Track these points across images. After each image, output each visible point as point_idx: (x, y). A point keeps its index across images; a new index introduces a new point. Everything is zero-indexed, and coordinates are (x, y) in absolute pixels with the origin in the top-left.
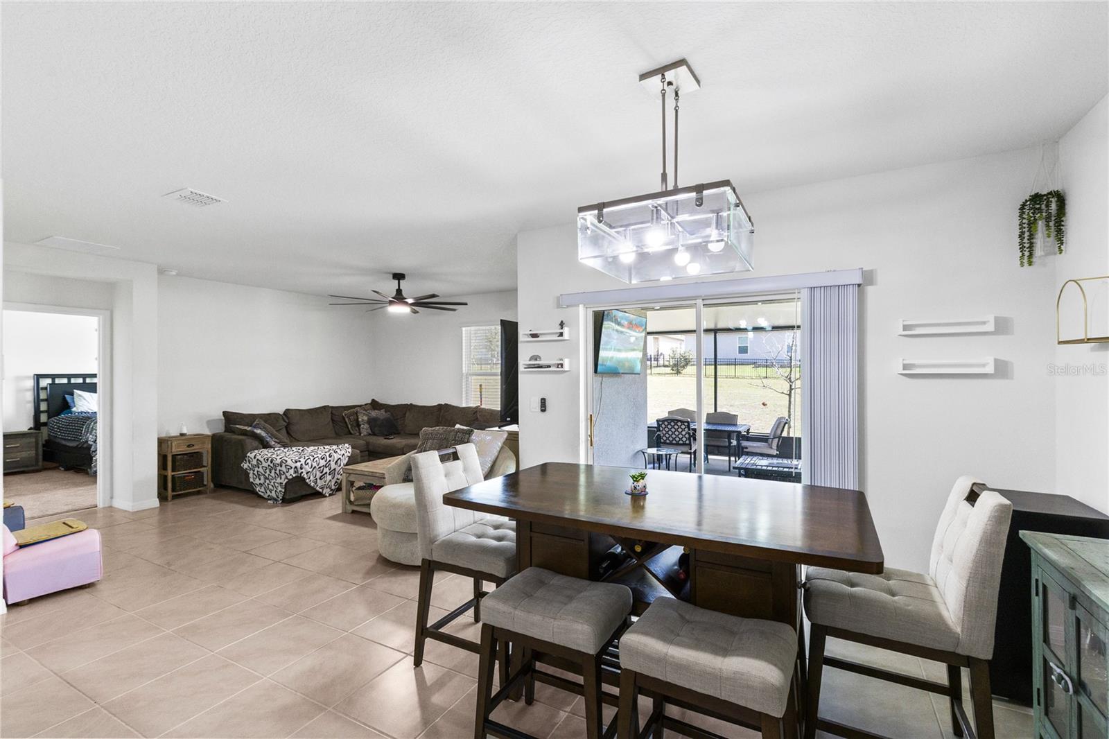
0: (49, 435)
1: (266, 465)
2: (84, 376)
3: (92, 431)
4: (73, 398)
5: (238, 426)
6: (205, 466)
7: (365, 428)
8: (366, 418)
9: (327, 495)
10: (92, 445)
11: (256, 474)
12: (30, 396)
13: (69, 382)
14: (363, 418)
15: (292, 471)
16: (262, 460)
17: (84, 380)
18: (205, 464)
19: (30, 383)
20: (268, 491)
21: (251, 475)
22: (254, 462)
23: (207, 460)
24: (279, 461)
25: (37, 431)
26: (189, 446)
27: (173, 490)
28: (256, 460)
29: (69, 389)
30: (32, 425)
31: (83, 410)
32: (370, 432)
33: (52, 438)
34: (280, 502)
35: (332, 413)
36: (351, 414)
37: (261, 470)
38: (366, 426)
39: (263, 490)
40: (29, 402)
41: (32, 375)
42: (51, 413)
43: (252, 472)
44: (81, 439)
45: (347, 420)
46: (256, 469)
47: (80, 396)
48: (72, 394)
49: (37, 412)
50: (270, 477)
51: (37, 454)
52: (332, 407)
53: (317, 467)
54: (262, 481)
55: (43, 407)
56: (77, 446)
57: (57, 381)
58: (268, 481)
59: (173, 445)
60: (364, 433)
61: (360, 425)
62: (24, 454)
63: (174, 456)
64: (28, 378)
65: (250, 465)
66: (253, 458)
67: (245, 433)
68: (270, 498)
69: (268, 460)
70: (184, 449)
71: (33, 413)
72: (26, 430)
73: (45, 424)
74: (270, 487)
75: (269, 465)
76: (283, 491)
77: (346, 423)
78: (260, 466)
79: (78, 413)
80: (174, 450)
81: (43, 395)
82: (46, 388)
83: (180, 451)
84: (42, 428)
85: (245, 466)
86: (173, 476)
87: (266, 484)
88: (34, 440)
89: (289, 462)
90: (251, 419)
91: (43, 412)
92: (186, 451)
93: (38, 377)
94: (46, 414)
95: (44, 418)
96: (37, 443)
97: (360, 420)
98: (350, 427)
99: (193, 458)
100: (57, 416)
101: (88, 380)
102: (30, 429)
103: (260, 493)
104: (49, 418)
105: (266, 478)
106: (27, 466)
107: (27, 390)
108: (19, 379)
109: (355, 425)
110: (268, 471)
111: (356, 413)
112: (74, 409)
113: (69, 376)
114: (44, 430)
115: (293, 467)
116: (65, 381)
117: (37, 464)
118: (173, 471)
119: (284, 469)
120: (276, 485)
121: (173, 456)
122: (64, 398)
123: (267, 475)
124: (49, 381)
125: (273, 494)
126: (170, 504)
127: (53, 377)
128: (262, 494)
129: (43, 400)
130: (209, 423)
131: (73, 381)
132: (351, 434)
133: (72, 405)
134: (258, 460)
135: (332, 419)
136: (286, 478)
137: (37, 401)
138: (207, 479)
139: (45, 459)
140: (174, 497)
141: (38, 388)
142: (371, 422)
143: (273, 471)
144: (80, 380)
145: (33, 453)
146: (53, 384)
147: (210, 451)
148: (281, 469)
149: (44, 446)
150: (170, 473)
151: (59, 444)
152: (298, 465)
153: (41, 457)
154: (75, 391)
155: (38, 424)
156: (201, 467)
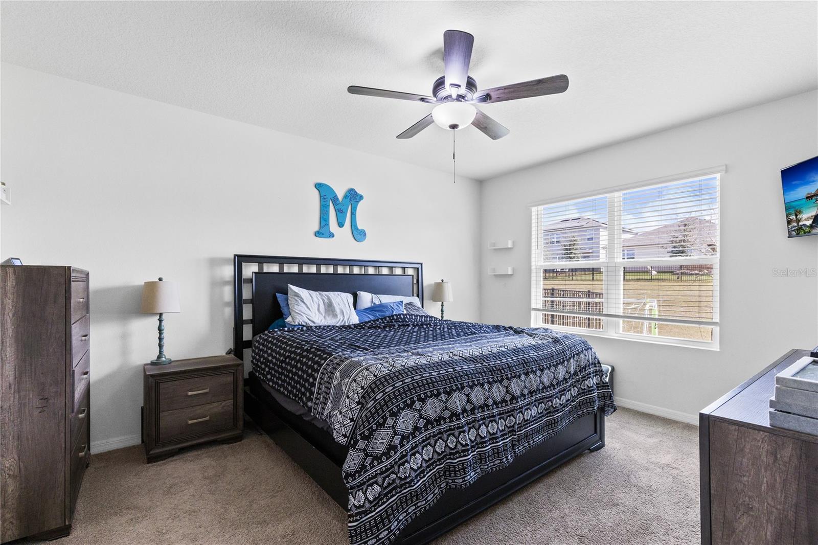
2: (301, 262)
4: (287, 300)
12: (228, 293)
13: (282, 271)
17: (301, 268)
19: (228, 272)
25: (238, 358)
29: (282, 283)
30: (231, 345)
31: (302, 322)
40: (227, 304)
41: (233, 257)
42: (258, 325)
47: (297, 295)
48: (285, 292)
49: (239, 323)
51: (235, 405)
55: (247, 313)
57: (266, 268)
62: (216, 408)
64: (226, 261)
71: (232, 325)
72: (223, 355)
73: (249, 344)
79: (295, 326)
81: (246, 293)
82: (251, 281)
84: (244, 351)
88: (230, 379)
91: (247, 322)
93: (241, 260)
94: (251, 326)
95: (247, 333)
100: (265, 330)
101: (306, 268)
102: (229, 352)
104: (254, 333)
107: (226, 283)
108: (214, 262)
112: (289, 319)
113: (281, 261)
116: (276, 268)
117: (235, 426)
122: (275, 298)
124: (255, 267)
127: (261, 260)
129: (246, 302)
131: (287, 269)
133: (285, 310)
137: (239, 303)
141: (239, 280)
144: (297, 269)
145: (229, 403)
146: (259, 274)
151: (269, 394)
154: (289, 286)
155: (240, 345)
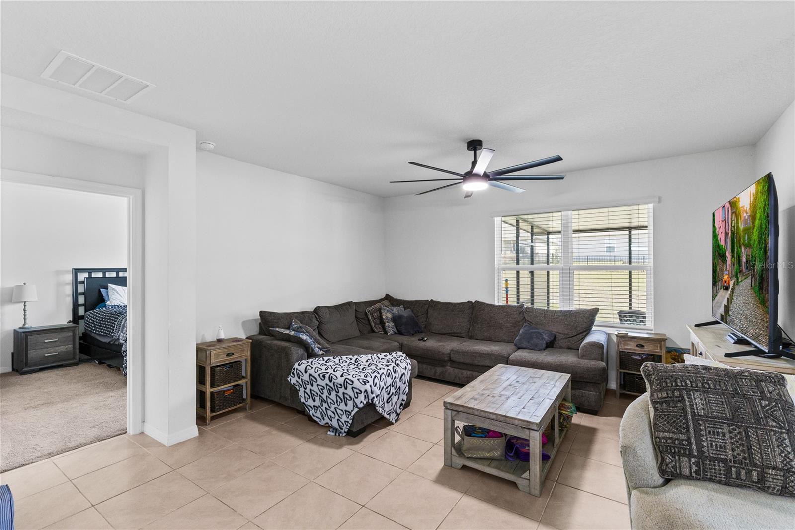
0: (85, 329)
1: (323, 383)
2: (118, 271)
3: (123, 328)
4: (108, 292)
5: (277, 329)
6: (244, 378)
7: (390, 326)
8: (389, 315)
9: (394, 421)
10: (123, 344)
11: (309, 393)
12: (69, 290)
13: (104, 277)
14: (386, 315)
15: (362, 397)
16: (316, 375)
17: (118, 274)
18: (244, 374)
19: (69, 278)
20: (326, 418)
21: (301, 393)
22: (306, 377)
23: (246, 370)
24: (341, 380)
25: (75, 325)
26: (228, 355)
27: (212, 410)
28: (307, 375)
29: (104, 283)
30: (71, 319)
31: (116, 304)
32: (396, 331)
33: (87, 332)
34: (344, 434)
35: (355, 310)
36: (375, 311)
37: (315, 388)
38: (391, 324)
39: (318, 414)
40: (68, 296)
41: (71, 270)
42: (89, 307)
43: (302, 389)
44: (113, 336)
45: (370, 317)
46: (309, 387)
47: (114, 289)
48: (107, 288)
49: (76, 306)
50: (329, 401)
51: (74, 348)
52: (356, 304)
53: (385, 387)
54: (317, 403)
55: (81, 300)
56: (109, 342)
57: (94, 275)
58: (325, 405)
59: (212, 355)
60: (390, 332)
61: (385, 324)
62: (62, 348)
63: (213, 369)
64: (67, 272)
65: (300, 381)
66: (303, 372)
67: (288, 338)
68: (328, 427)
69: (324, 376)
70: (222, 359)
71: (71, 307)
72: (66, 323)
73: (82, 317)
74: (330, 413)
75: (327, 385)
76: (350, 422)
77: (368, 320)
78: (315, 384)
79: (112, 307)
80: (213, 361)
81: (81, 289)
82: (83, 283)
83: (220, 362)
84: (80, 321)
85: (293, 380)
86: (212, 393)
87: (324, 408)
88: (71, 333)
89: (357, 384)
90: (287, 319)
91: (81, 305)
92: (226, 360)
93: (76, 271)
94: (83, 307)
95: (81, 311)
96: (74, 336)
97: (384, 317)
98: (373, 324)
99: (232, 369)
100: (93, 309)
101: (121, 275)
102: (69, 322)
103: (314, 418)
104: (86, 311)
105: (323, 401)
106: (64, 361)
107: (67, 284)
108: (59, 273)
109: (378, 322)
110: (325, 391)
111: (380, 310)
112: (108, 303)
113: (104, 271)
114: (82, 323)
115: (363, 391)
116: (100, 275)
117: (74, 358)
118: (212, 386)
119: (349, 391)
120: (339, 412)
121: (211, 368)
122: (100, 291)
123: (324, 396)
124: (86, 275)
125: (334, 423)
126: (208, 428)
127: (90, 271)
128: (317, 420)
129: (81, 294)
130: (245, 324)
131: (108, 275)
132: (373, 331)
133: (106, 298)
134: (310, 375)
135: (356, 317)
136: (355, 405)
137: (76, 295)
138: (247, 393)
139: (81, 352)
140: (213, 418)
141: (76, 283)
142: (396, 319)
143: (334, 393)
144: (114, 275)
145: (70, 346)
146: (90, 278)
147: (249, 359)
148: (346, 391)
149: (80, 338)
150: (208, 390)
151: (94, 338)
152: (367, 387)
153: (77, 351)
154: (109, 284)
155: (76, 318)
156: (240, 379)
